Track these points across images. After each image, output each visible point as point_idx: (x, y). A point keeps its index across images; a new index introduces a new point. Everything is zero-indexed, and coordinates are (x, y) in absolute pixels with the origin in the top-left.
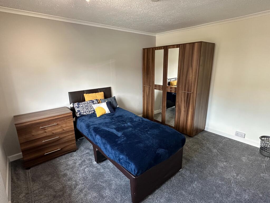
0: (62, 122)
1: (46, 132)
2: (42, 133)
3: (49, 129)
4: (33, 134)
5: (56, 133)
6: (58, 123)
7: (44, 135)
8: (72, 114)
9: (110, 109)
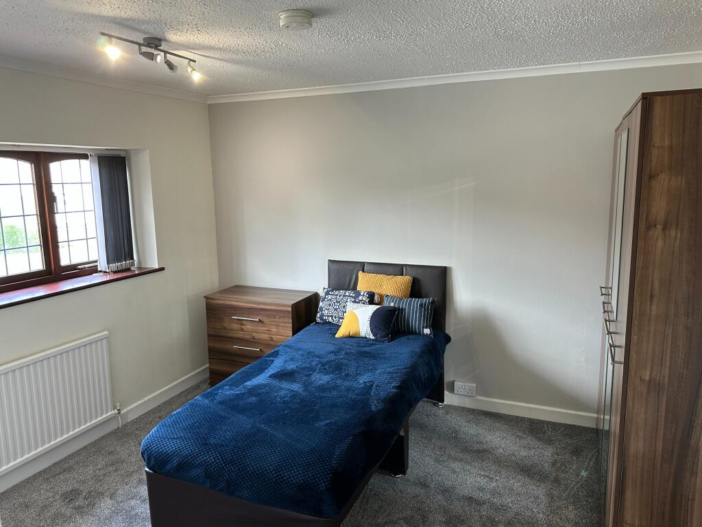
0: (271, 322)
1: (242, 330)
2: (237, 328)
3: (249, 327)
4: (225, 325)
5: (258, 339)
6: (265, 319)
7: (240, 335)
8: (290, 309)
9: (376, 327)
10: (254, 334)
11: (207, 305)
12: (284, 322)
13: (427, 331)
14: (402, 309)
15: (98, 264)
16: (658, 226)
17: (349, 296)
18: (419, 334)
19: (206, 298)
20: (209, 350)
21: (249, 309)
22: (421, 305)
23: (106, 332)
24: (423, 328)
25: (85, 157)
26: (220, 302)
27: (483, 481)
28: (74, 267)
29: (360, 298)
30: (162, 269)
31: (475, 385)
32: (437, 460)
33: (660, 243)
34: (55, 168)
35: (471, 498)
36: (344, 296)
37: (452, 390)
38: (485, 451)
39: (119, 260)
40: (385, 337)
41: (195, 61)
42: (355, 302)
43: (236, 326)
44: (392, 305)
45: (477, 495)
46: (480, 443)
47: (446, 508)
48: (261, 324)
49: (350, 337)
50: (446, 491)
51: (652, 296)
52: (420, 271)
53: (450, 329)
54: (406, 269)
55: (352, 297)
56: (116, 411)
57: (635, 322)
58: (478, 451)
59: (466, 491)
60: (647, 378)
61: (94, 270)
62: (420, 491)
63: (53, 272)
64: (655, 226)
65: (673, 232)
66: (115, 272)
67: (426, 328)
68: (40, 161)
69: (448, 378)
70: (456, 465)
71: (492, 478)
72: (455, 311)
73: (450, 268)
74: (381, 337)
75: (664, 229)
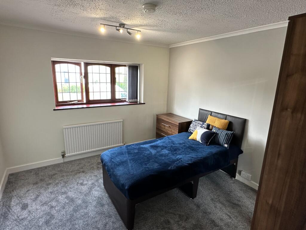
0: (172, 128)
3: (166, 128)
4: (160, 125)
5: (169, 133)
7: (164, 130)
8: (178, 124)
9: (203, 138)
10: (168, 131)
11: (157, 118)
12: (176, 129)
13: (226, 146)
14: (218, 133)
15: (126, 99)
16: (289, 110)
17: (200, 124)
18: (223, 146)
19: (157, 115)
20: (156, 133)
21: (167, 122)
22: (226, 134)
23: (122, 120)
24: (225, 144)
25: (125, 66)
26: (160, 117)
27: (225, 217)
28: (120, 99)
29: (204, 126)
30: (144, 103)
31: (251, 176)
32: (212, 199)
33: (289, 121)
34: (117, 69)
35: (214, 221)
36: (199, 123)
37: (240, 173)
38: (238, 205)
39: (133, 99)
40: (206, 143)
41: (140, 31)
42: (201, 127)
43: (163, 127)
44: (214, 131)
45: (218, 221)
46: (239, 201)
47: (200, 219)
48: (169, 128)
49: (193, 140)
50: (205, 213)
51: (279, 154)
52: (234, 119)
53: (244, 147)
54: (228, 117)
55: (201, 124)
56: (123, 144)
57: (267, 168)
58: (235, 204)
59: (213, 217)
60: (270, 202)
61: (125, 101)
62: (195, 208)
63: (113, 100)
64: (287, 109)
65: (299, 115)
66: (130, 102)
67: (226, 144)
68: (113, 67)
69: (239, 168)
70: (219, 205)
71: (231, 218)
72: (248, 140)
73: (248, 120)
74: (204, 143)
75: (292, 113)
